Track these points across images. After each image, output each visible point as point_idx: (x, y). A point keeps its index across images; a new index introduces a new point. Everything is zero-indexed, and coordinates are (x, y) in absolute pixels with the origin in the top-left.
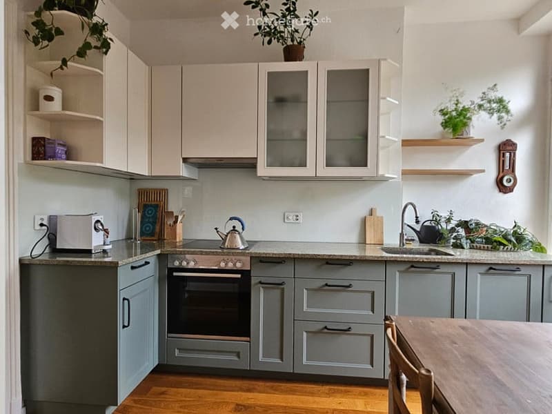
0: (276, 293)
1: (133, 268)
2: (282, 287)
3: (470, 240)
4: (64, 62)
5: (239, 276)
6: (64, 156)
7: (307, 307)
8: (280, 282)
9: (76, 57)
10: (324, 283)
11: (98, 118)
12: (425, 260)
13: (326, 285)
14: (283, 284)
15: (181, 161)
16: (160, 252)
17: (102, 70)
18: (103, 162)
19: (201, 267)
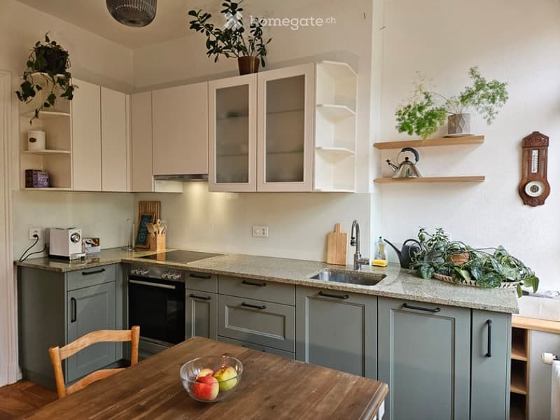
0: (204, 306)
1: (84, 274)
2: (208, 301)
3: (435, 268)
4: (37, 112)
5: (173, 287)
6: (46, 183)
7: (229, 324)
8: (207, 297)
9: (44, 107)
10: (241, 302)
11: (66, 152)
12: (330, 288)
13: (243, 304)
14: (209, 298)
15: (153, 178)
16: (120, 261)
17: (69, 113)
18: (70, 187)
19: (151, 276)
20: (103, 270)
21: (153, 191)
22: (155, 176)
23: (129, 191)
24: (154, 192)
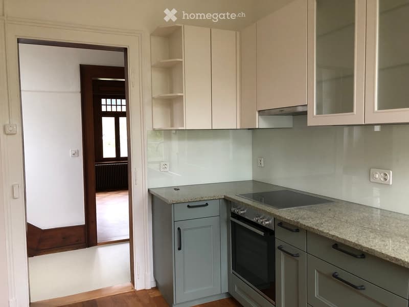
1: (189, 206)
2: (297, 258)
5: (262, 234)
8: (295, 253)
11: (179, 94)
14: (297, 256)
15: (257, 114)
16: (223, 197)
17: (182, 58)
18: (183, 127)
19: (246, 217)
20: (207, 204)
21: (257, 127)
22: (259, 111)
23: (239, 128)
24: (259, 128)
